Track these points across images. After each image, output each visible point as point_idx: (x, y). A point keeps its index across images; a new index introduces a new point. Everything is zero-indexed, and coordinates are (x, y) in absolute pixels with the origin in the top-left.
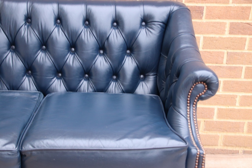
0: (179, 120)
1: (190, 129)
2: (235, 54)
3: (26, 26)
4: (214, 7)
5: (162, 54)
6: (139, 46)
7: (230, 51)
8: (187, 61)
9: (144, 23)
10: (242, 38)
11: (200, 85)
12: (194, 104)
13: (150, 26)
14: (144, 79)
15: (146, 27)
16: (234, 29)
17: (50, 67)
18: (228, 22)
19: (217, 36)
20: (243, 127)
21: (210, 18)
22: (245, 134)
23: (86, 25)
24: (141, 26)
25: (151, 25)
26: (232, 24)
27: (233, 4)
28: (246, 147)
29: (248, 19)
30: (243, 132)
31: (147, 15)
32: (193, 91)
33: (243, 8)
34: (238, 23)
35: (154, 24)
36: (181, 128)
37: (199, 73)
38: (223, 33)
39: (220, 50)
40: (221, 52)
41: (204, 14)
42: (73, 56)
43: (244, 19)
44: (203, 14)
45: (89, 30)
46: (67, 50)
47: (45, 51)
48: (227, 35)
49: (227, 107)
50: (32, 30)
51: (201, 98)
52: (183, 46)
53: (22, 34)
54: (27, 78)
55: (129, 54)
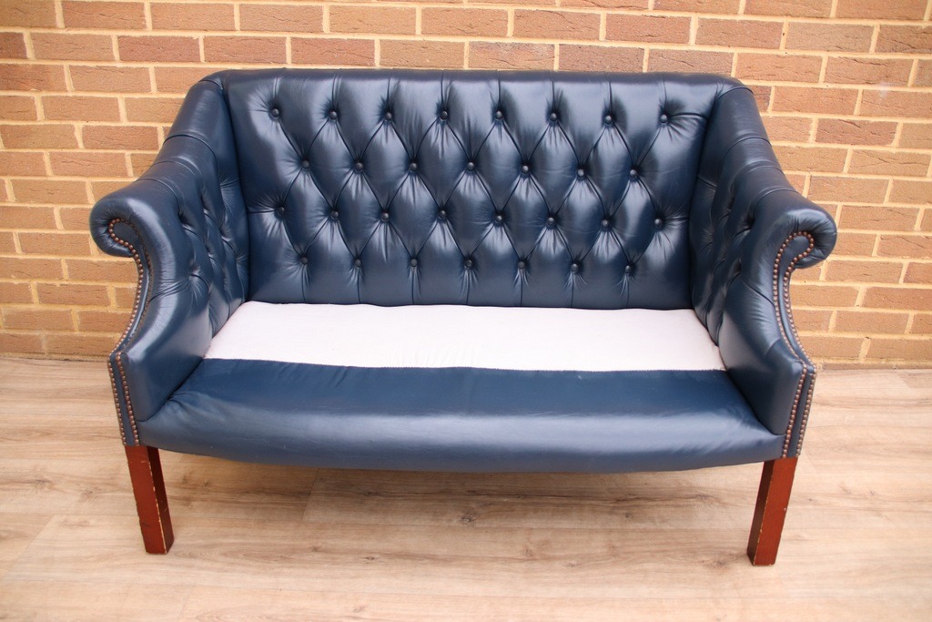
0: (759, 306)
1: (780, 324)
2: (825, 180)
3: (439, 125)
4: (789, 87)
5: (699, 176)
6: (654, 163)
7: (815, 174)
8: (767, 190)
9: (664, 117)
10: (839, 150)
11: (800, 239)
12: (785, 276)
13: (677, 122)
14: (663, 227)
15: (668, 124)
16: (825, 132)
17: (483, 203)
18: (815, 118)
19: (794, 145)
20: (829, 321)
21: (782, 111)
22: (830, 334)
23: (553, 120)
24: (660, 122)
25: (679, 119)
26: (821, 122)
27: (826, 84)
28: (829, 358)
29: (851, 114)
30: (827, 329)
31: (672, 101)
32: (787, 250)
33: (843, 92)
34: (833, 120)
35: (685, 119)
36: (763, 323)
37: (799, 214)
38: (805, 140)
39: (798, 173)
40: (799, 176)
41: (771, 102)
42: (527, 179)
43: (844, 114)
44: (768, 101)
45: (558, 130)
46: (515, 170)
47: (474, 172)
48: (811, 143)
49: (803, 284)
50: (450, 133)
51: (801, 265)
52: (751, 162)
53: (433, 140)
54: (438, 226)
55: (634, 176)
